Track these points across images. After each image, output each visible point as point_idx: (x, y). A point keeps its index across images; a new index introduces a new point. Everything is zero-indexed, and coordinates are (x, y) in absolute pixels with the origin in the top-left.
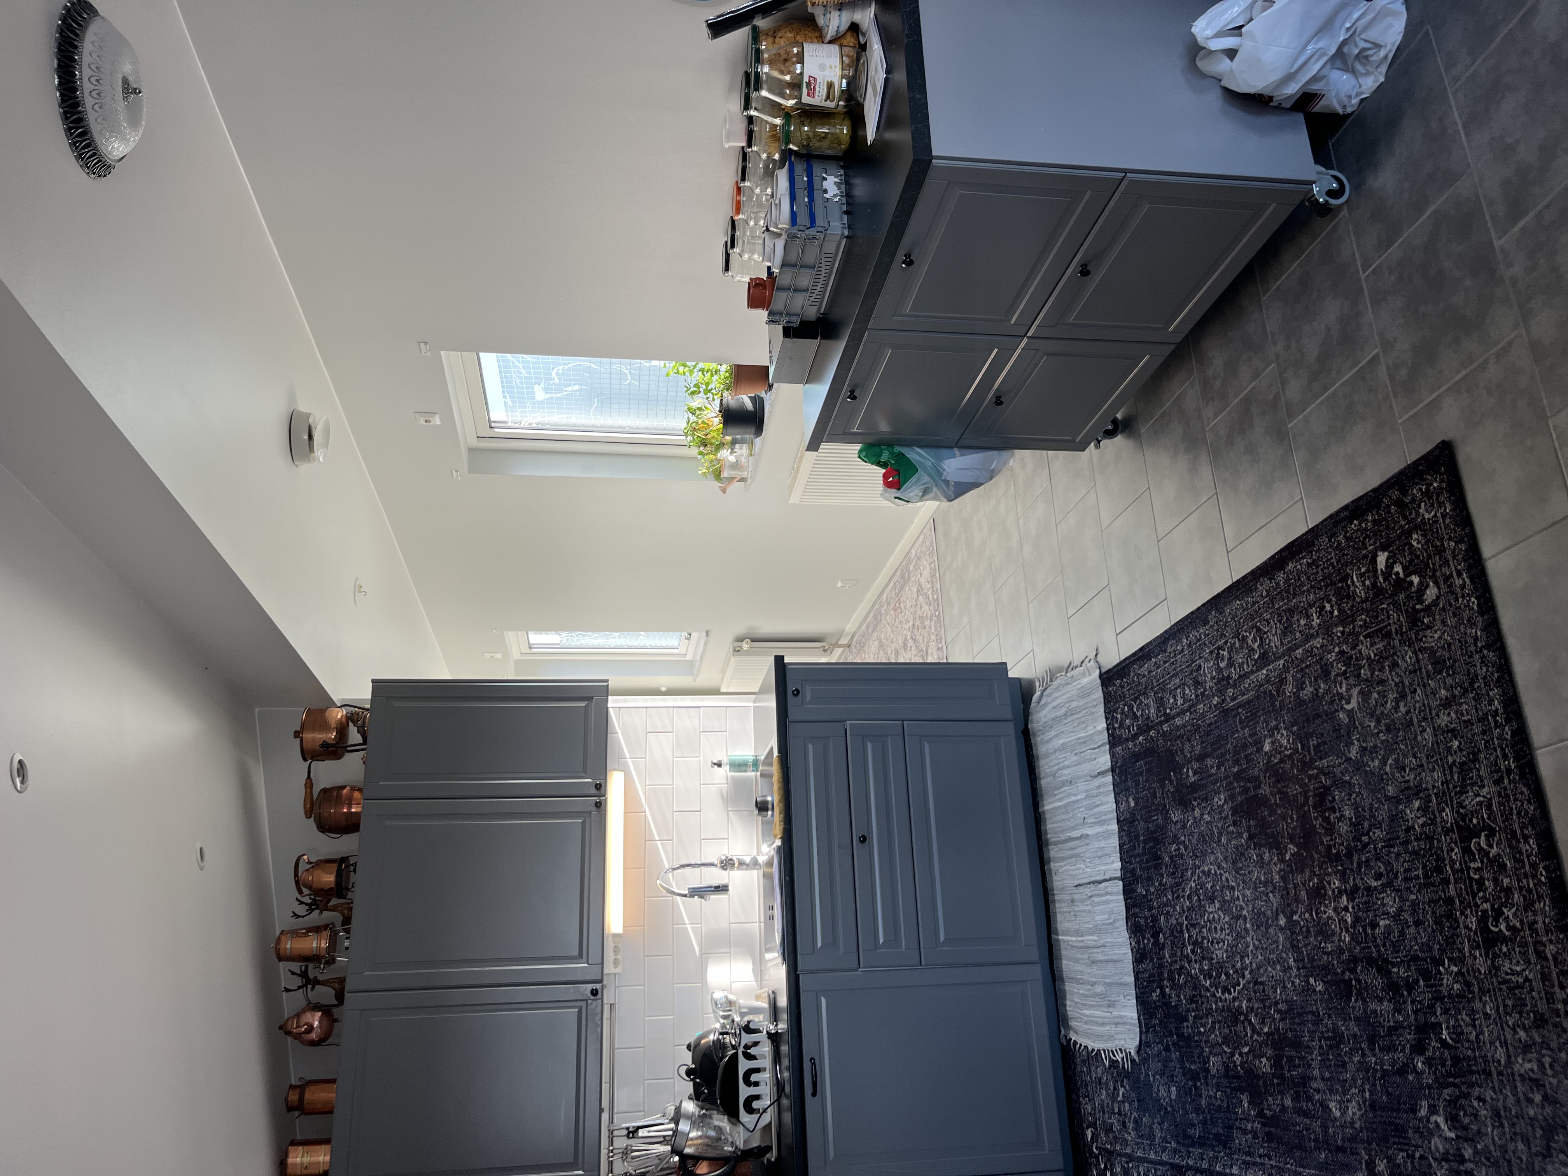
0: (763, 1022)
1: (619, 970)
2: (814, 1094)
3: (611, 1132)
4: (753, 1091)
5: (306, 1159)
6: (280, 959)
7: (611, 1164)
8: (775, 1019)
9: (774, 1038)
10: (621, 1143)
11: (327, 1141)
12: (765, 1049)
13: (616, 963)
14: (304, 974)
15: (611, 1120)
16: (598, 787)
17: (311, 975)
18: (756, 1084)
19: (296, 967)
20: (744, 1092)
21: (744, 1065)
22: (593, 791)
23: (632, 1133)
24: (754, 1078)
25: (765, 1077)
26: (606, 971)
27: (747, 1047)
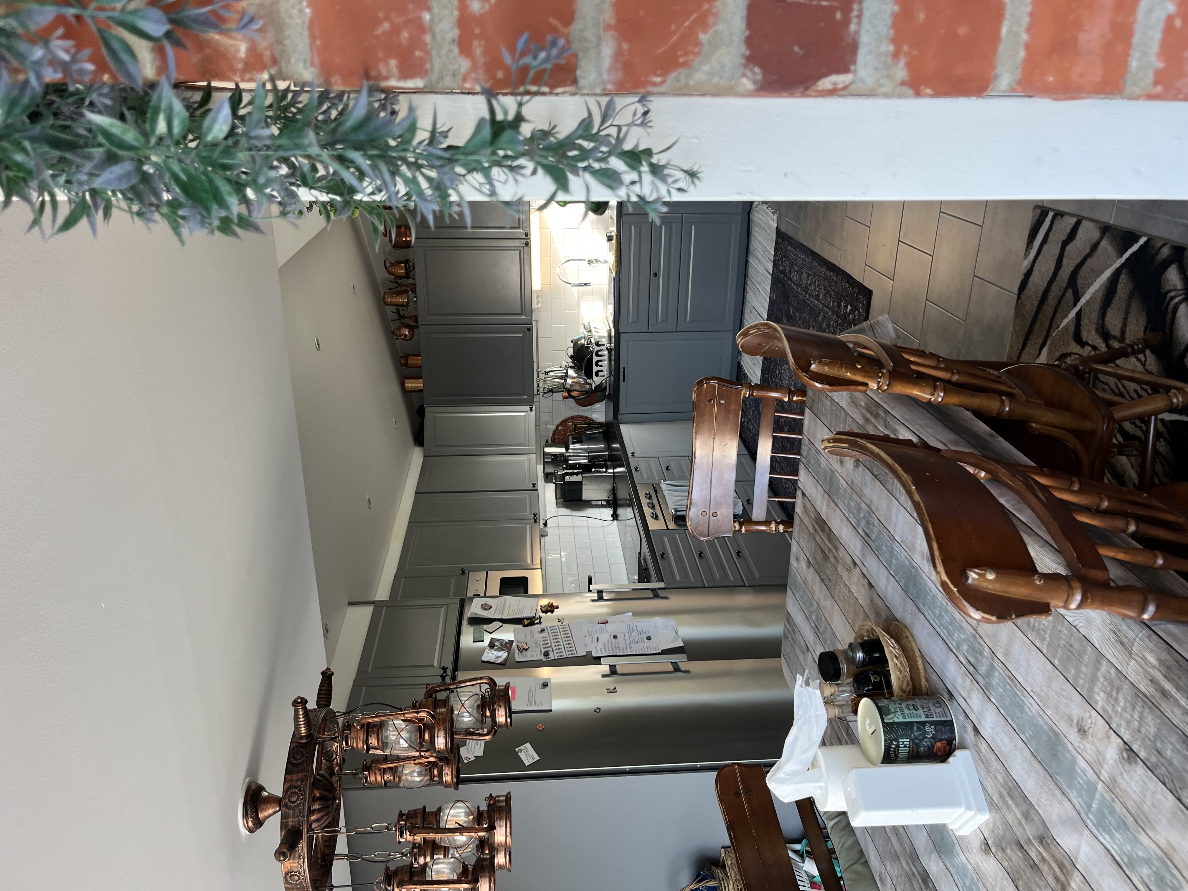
0: (604, 341)
1: (539, 305)
2: (624, 381)
3: (538, 373)
4: (599, 368)
5: (413, 385)
6: (386, 305)
7: (538, 385)
8: (610, 343)
9: (609, 350)
10: (542, 376)
11: (421, 378)
12: (606, 353)
13: (538, 302)
14: (398, 313)
15: (538, 368)
16: (526, 235)
17: (402, 313)
18: (601, 366)
19: (394, 308)
20: (595, 369)
21: (595, 359)
22: (524, 237)
23: (546, 373)
24: (600, 363)
25: (605, 363)
26: (533, 307)
27: (598, 351)
